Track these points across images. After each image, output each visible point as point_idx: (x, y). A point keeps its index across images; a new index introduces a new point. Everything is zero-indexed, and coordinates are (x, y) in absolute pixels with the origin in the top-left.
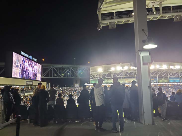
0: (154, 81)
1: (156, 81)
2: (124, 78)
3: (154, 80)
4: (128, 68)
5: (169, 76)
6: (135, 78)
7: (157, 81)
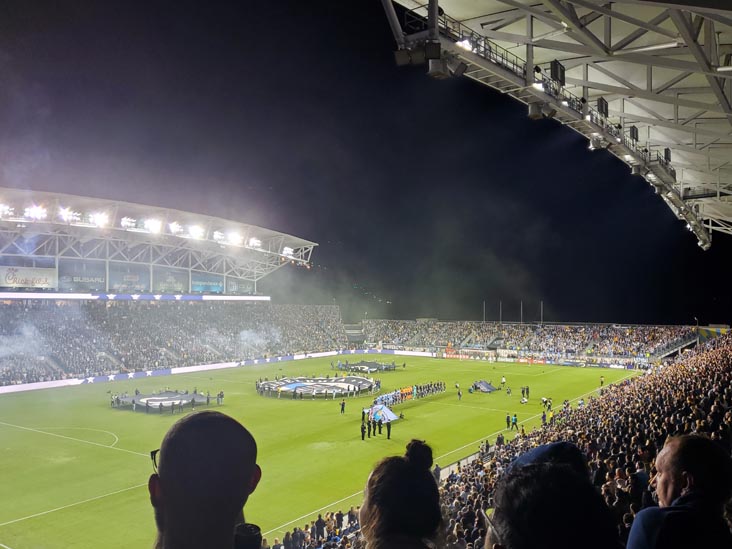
0: (138, 287)
1: (142, 287)
3: (137, 283)
4: (45, 216)
5: (190, 269)
6: (54, 267)
7: (149, 287)
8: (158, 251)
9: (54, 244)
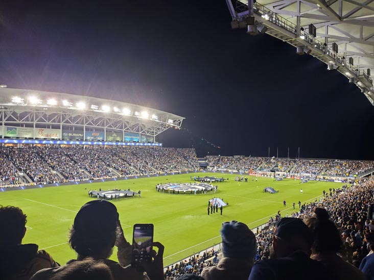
0: (99, 139)
1: (101, 138)
2: (36, 127)
3: (98, 136)
4: (56, 104)
5: (124, 130)
6: (60, 128)
7: (104, 138)
8: (108, 121)
9: (60, 117)
